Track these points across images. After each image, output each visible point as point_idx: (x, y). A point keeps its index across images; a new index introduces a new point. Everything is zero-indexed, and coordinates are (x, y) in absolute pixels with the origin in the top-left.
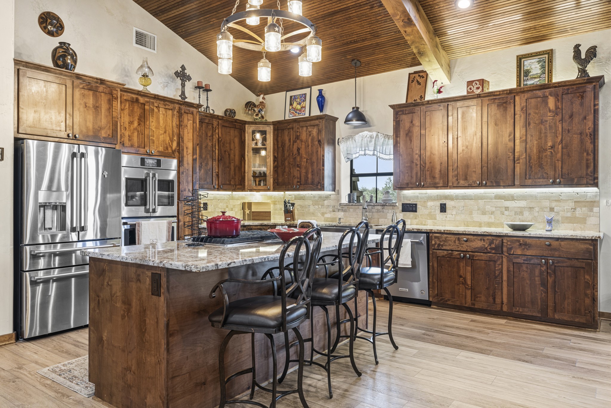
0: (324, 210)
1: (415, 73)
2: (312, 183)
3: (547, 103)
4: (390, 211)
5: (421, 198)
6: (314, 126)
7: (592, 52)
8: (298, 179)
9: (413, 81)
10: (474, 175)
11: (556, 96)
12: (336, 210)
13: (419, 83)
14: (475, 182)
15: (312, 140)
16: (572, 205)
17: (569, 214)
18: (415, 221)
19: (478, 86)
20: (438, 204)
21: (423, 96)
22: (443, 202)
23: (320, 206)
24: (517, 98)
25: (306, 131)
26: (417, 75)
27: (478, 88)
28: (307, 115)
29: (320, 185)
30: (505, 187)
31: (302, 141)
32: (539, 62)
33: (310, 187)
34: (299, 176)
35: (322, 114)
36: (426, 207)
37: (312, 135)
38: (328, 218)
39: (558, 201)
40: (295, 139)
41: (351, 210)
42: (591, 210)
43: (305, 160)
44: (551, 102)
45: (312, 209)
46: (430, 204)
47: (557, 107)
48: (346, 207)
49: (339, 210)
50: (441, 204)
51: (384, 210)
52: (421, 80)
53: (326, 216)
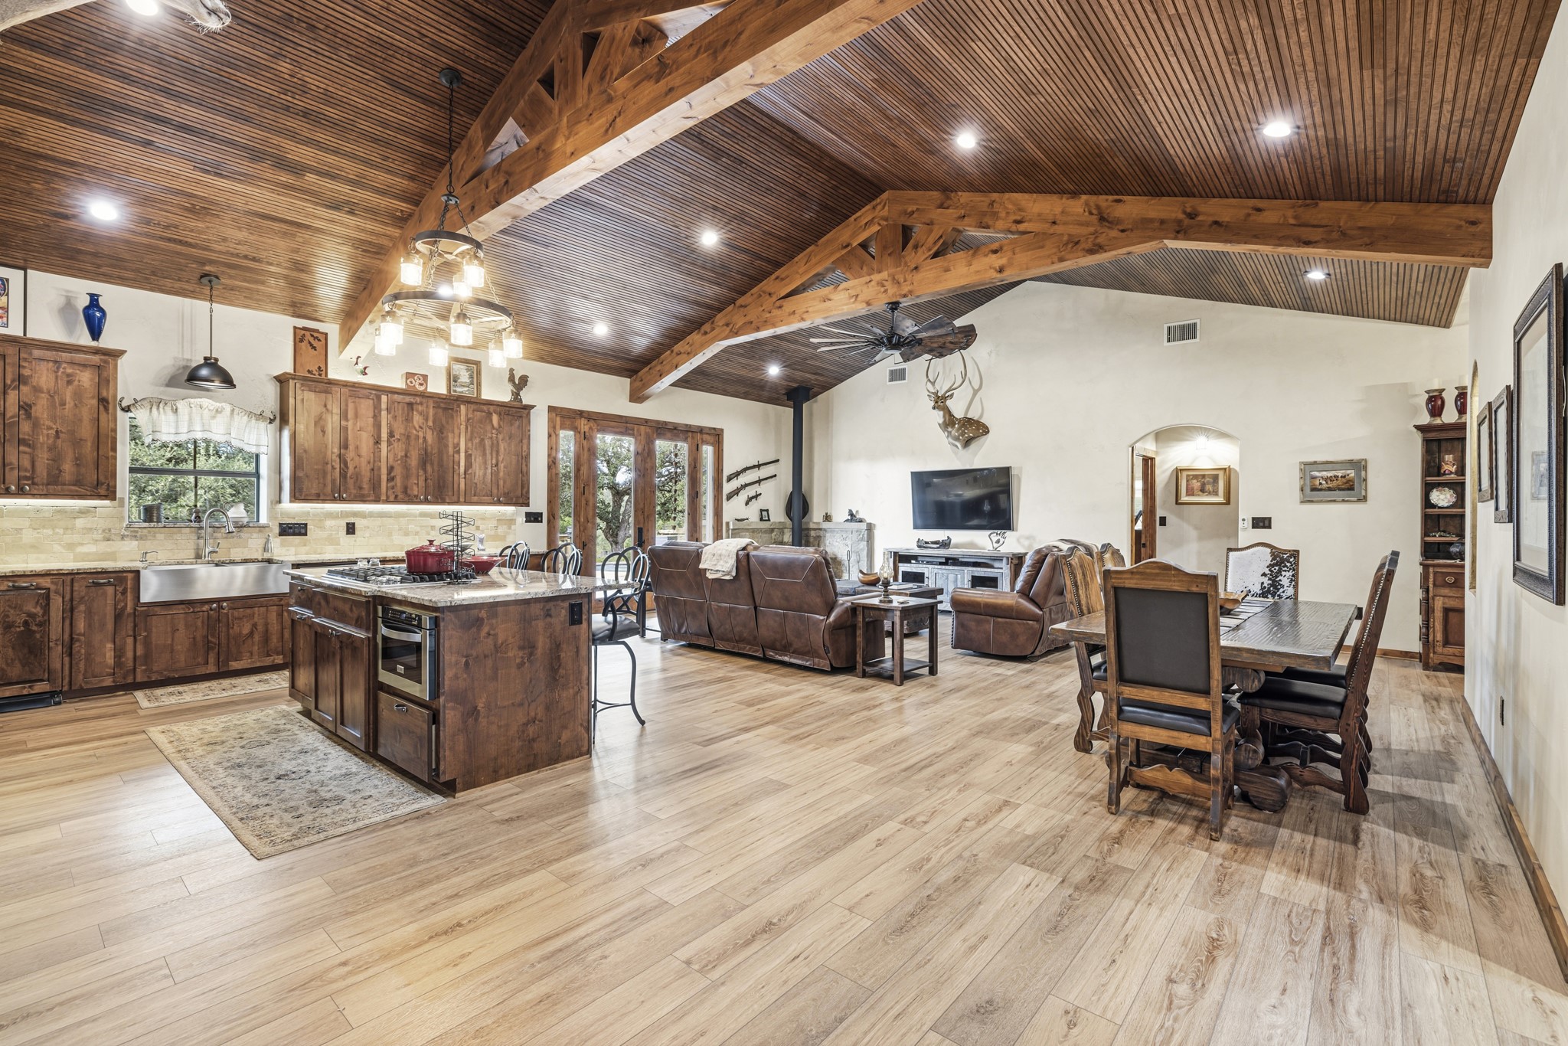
0: (76, 538)
1: (305, 329)
2: (78, 482)
3: (491, 421)
4: (255, 535)
5: (314, 515)
6: (85, 366)
7: (524, 380)
8: (26, 470)
9: (301, 341)
10: (415, 488)
11: (500, 414)
12: (113, 537)
13: (314, 348)
14: (416, 496)
15: (78, 395)
16: (495, 523)
17: (492, 533)
18: (303, 549)
19: (421, 381)
20: (343, 523)
21: (323, 368)
22: (351, 520)
23: (61, 531)
24: (463, 408)
25: (56, 372)
26: (308, 334)
27: (421, 384)
29: (104, 487)
30: (449, 504)
31: (37, 390)
32: (468, 370)
33: (71, 491)
34: (26, 462)
35: (94, 344)
36: (322, 528)
37: (76, 383)
39: (483, 519)
40: (13, 381)
41: (160, 536)
42: (510, 528)
43: (52, 432)
44: (495, 418)
45: (28, 536)
46: (329, 523)
47: (500, 426)
48: (145, 531)
49: (123, 537)
50: (348, 524)
51: (242, 534)
52: (315, 343)
53: (80, 549)
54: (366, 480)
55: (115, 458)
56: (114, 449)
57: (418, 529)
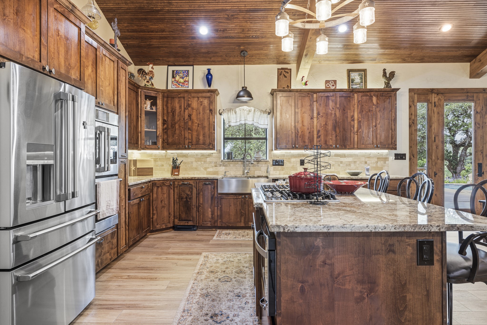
0: (207, 165)
1: (282, 69)
2: (204, 144)
3: (372, 100)
4: (264, 165)
5: (286, 156)
6: (205, 97)
7: (392, 74)
8: (190, 140)
9: (280, 74)
10: (331, 141)
11: (377, 96)
12: (217, 165)
13: (286, 77)
14: (331, 145)
15: (204, 109)
16: (376, 160)
17: (374, 165)
18: (282, 172)
19: (333, 84)
20: (298, 160)
21: (289, 86)
22: (303, 158)
23: (203, 163)
24: (356, 95)
25: (198, 101)
26: (283, 71)
27: (333, 86)
28: (190, 88)
29: (211, 145)
30: (349, 149)
31: (193, 109)
32: (359, 75)
33: (202, 147)
34: (190, 137)
35: (209, 88)
36: (290, 162)
37: (203, 104)
38: (210, 172)
39: (369, 157)
40: (186, 106)
41: (231, 165)
42: (385, 163)
43: (197, 124)
44: (374, 99)
45: (195, 165)
46: (293, 160)
47: (377, 103)
48: (227, 163)
49: (220, 165)
50: (301, 160)
51: (259, 165)
52: (286, 74)
53: (209, 170)
54: (307, 138)
55: (214, 133)
56: (214, 130)
57: (334, 163)
